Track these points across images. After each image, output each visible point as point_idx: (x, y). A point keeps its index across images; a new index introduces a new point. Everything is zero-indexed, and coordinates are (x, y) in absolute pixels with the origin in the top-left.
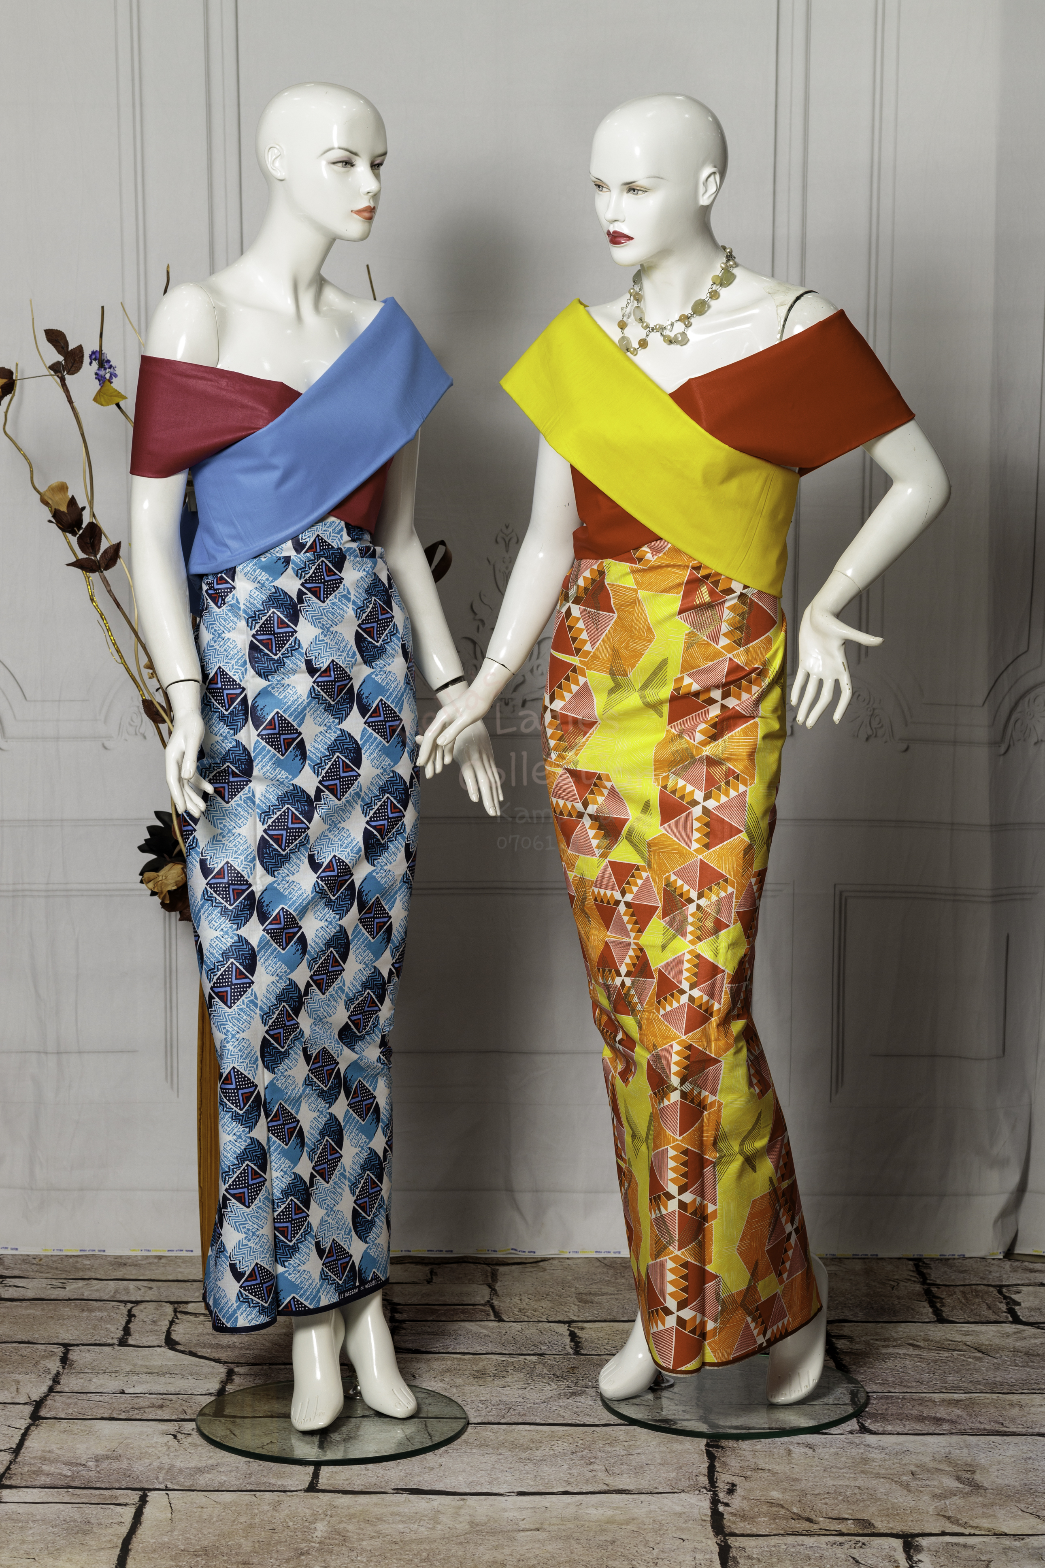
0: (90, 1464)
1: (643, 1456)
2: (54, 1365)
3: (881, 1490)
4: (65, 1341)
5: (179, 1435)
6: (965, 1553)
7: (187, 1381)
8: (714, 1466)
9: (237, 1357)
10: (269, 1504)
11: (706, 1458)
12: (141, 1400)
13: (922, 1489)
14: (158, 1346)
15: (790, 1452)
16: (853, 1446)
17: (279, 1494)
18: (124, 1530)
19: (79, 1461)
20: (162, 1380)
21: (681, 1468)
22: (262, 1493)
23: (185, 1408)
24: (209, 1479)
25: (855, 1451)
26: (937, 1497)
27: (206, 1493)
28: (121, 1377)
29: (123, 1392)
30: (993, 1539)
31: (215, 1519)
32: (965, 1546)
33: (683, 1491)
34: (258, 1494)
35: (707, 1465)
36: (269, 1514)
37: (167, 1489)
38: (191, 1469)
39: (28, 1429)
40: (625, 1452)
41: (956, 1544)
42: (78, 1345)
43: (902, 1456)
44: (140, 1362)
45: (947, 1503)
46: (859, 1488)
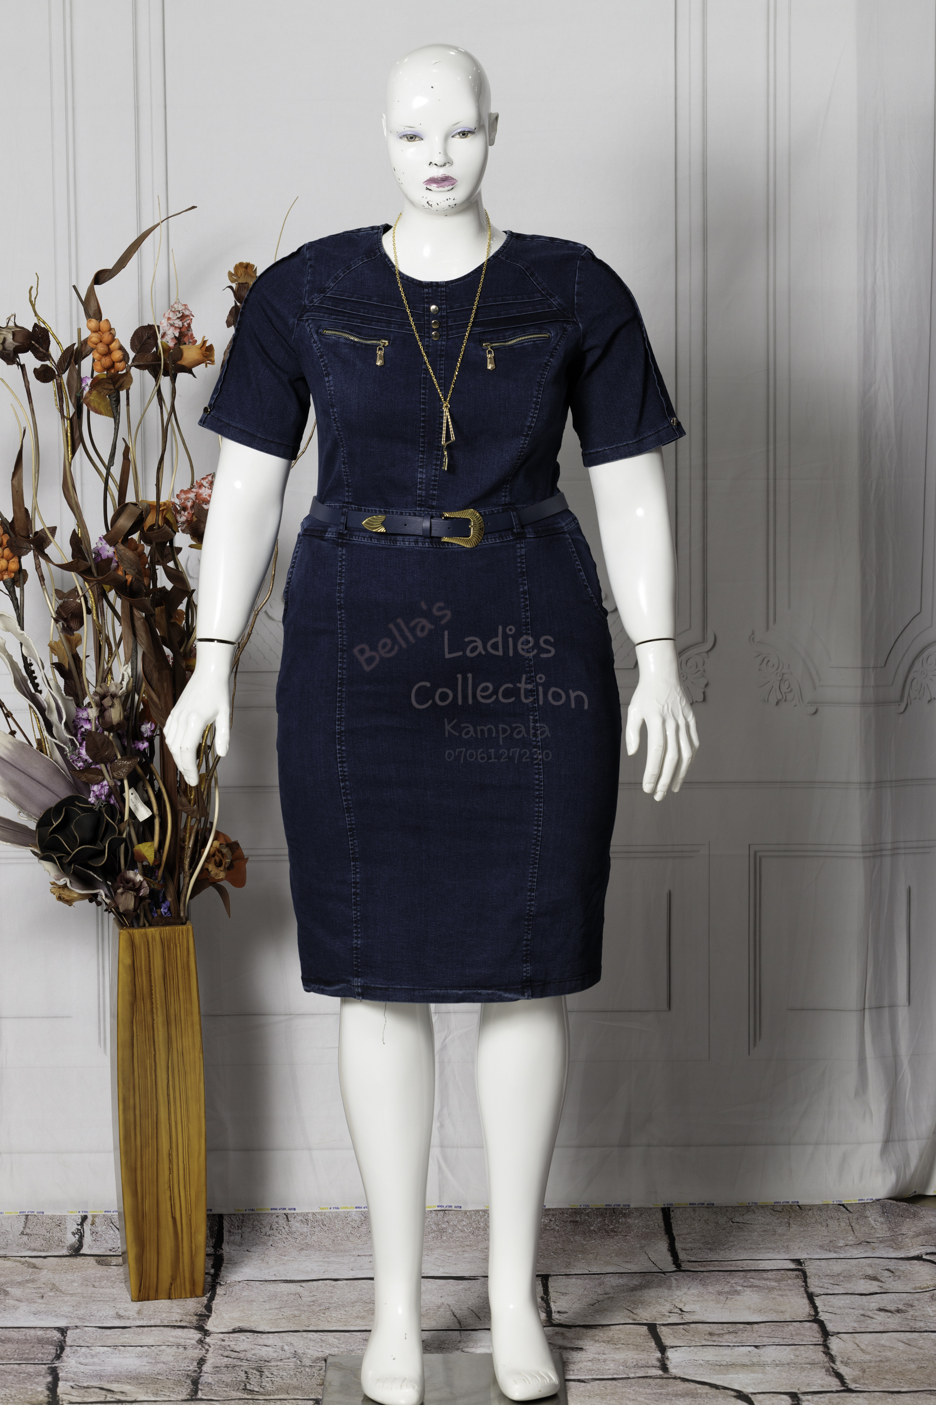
0: (739, 1288)
1: (268, 1307)
2: (843, 1370)
3: (76, 1284)
4: (854, 1395)
5: (680, 1312)
6: (37, 1244)
7: (703, 1358)
8: (208, 1301)
9: (667, 1385)
10: (575, 1266)
11: (214, 1307)
12: (735, 1340)
13: (43, 1286)
14: (755, 1394)
15: (139, 1312)
16: (80, 1316)
17: (570, 1273)
18: (678, 1245)
19: (751, 1289)
20: (728, 1359)
21: (237, 1299)
22: (584, 1273)
23: (687, 1334)
24: (632, 1280)
25: (81, 1312)
26: (33, 1281)
27: (629, 1271)
28: (769, 1360)
29: (756, 1347)
30: (9, 1254)
31: (613, 1255)
32: (35, 1250)
33: (239, 1282)
34: (587, 1272)
35: (214, 1302)
36: (572, 1260)
37: (664, 1273)
38: (653, 1287)
39: (817, 1313)
40: (282, 1310)
41: (41, 1251)
42: (837, 1392)
43: (43, 1309)
44: (760, 1376)
45: (28, 1277)
46: (94, 1286)
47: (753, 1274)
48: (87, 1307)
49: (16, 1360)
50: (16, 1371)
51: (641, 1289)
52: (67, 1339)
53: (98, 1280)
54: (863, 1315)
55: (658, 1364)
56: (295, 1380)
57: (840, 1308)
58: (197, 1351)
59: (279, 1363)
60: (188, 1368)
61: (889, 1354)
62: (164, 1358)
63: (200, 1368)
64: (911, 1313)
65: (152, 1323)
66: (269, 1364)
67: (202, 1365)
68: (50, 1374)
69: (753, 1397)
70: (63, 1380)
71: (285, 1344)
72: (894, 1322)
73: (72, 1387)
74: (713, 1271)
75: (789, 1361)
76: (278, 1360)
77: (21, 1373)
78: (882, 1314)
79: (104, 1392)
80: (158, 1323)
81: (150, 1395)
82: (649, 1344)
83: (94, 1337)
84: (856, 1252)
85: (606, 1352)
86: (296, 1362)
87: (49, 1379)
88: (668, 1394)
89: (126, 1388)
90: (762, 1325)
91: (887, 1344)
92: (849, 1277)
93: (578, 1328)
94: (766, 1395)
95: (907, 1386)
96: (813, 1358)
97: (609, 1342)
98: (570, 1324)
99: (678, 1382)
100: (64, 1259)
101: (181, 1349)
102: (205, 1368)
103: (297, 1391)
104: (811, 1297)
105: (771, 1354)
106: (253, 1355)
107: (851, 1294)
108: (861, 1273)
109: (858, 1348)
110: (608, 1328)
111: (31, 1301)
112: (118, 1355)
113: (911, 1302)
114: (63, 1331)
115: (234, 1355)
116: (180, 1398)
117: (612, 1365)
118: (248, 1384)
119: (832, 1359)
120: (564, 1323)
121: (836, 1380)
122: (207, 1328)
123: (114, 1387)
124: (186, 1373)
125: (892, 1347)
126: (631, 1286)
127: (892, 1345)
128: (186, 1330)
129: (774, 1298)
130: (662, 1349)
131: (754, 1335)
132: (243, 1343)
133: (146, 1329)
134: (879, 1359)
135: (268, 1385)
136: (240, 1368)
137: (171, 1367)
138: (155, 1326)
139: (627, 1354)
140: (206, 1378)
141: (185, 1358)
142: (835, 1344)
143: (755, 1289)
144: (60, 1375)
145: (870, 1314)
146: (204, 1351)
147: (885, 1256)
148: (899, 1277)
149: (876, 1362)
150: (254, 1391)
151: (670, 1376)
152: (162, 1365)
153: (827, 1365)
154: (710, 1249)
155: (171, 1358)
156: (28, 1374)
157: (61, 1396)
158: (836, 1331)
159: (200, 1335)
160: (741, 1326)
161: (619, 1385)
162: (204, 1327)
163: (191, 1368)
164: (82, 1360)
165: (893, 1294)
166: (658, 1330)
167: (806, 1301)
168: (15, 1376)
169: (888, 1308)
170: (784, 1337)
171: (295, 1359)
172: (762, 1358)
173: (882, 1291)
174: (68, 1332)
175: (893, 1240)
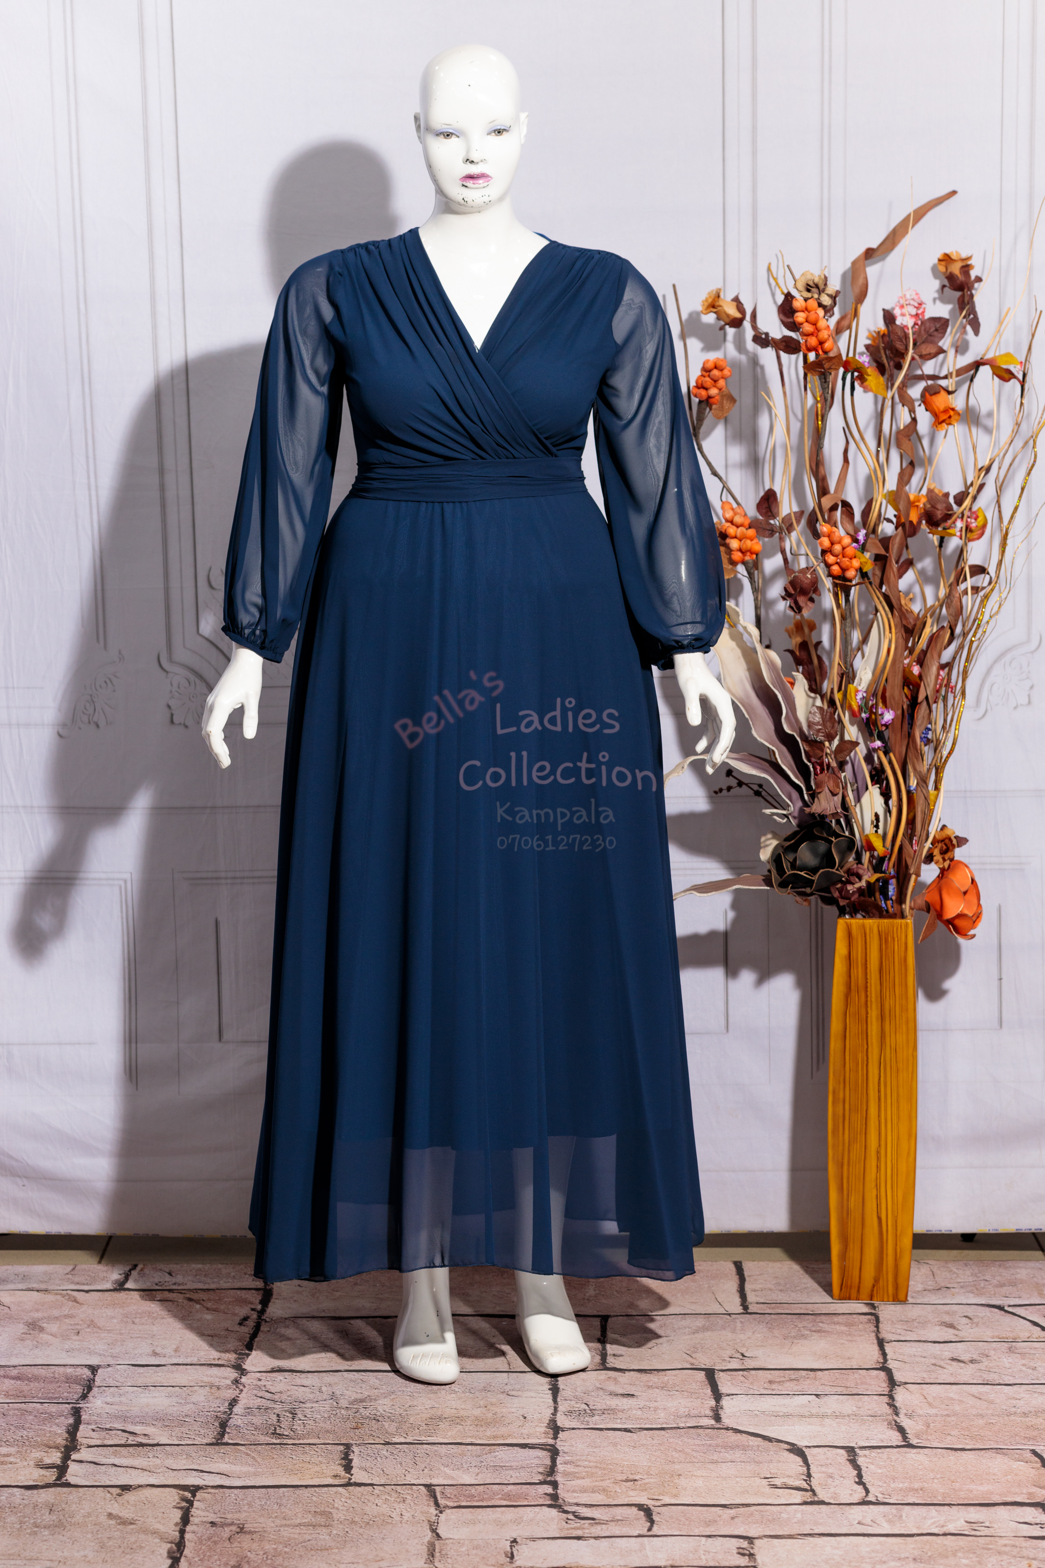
0: (808, 1332)
5: (741, 1357)
7: (759, 1408)
9: (718, 1436)
12: (795, 1388)
14: (809, 1447)
16: (114, 1354)
18: (748, 1286)
19: (819, 1334)
20: (785, 1410)
27: (694, 1312)
28: (829, 1412)
29: (817, 1395)
31: (679, 1295)
33: (286, 1319)
35: (256, 1339)
38: (715, 1330)
39: (885, 1360)
42: (898, 1447)
43: (78, 1346)
44: (818, 1428)
45: (67, 1312)
47: (823, 1317)
48: (122, 1345)
49: (40, 1398)
50: (38, 1410)
51: (704, 1332)
52: (97, 1378)
53: (139, 1316)
54: (933, 1365)
55: (711, 1414)
56: (328, 1423)
57: (911, 1356)
58: (230, 1391)
59: (314, 1405)
60: (219, 1409)
61: (957, 1408)
62: (194, 1398)
63: (230, 1409)
64: (986, 1364)
65: (189, 1361)
66: (304, 1406)
67: (233, 1406)
68: (73, 1415)
69: (807, 1451)
70: (85, 1424)
71: (323, 1385)
72: (967, 1373)
73: (94, 1430)
74: (781, 1314)
75: (850, 1412)
76: (314, 1402)
77: (42, 1413)
78: (955, 1363)
79: (126, 1435)
80: (195, 1361)
81: (174, 1438)
82: (705, 1391)
83: (126, 1375)
84: (934, 1297)
85: (659, 1399)
86: (332, 1404)
87: (71, 1421)
88: (717, 1446)
89: (149, 1430)
90: (826, 1372)
91: (956, 1397)
92: (924, 1323)
93: (632, 1373)
94: (821, 1449)
95: (972, 1443)
96: (876, 1410)
97: (662, 1388)
98: (625, 1368)
99: (730, 1433)
100: (107, 1294)
101: (214, 1390)
102: (237, 1409)
103: (328, 1434)
104: (881, 1343)
105: (833, 1404)
106: (288, 1396)
107: (924, 1341)
108: (937, 1320)
109: (925, 1400)
110: (664, 1373)
111: (65, 1337)
112: (147, 1395)
113: (987, 1351)
114: (94, 1369)
115: (268, 1395)
116: (205, 1441)
117: (662, 1414)
118: (278, 1428)
119: (896, 1411)
120: (618, 1367)
121: (898, 1434)
122: (244, 1367)
123: (138, 1429)
124: (216, 1414)
125: (960, 1401)
126: (694, 1328)
127: (961, 1398)
128: (222, 1368)
129: (842, 1344)
130: (717, 1396)
131: (817, 1383)
132: (280, 1383)
133: (181, 1367)
134: (946, 1413)
135: (299, 1428)
136: (272, 1410)
137: (201, 1408)
138: (191, 1365)
139: (680, 1401)
140: (235, 1420)
141: (217, 1398)
142: (900, 1395)
143: (823, 1334)
144: (83, 1417)
145: (942, 1363)
146: (238, 1391)
147: (964, 1302)
148: (977, 1324)
149: (942, 1415)
150: (284, 1435)
151: (721, 1427)
152: (192, 1405)
153: (890, 1417)
154: (781, 1291)
155: (202, 1398)
156: (51, 1416)
157: (79, 1440)
158: (903, 1381)
159: (237, 1375)
160: (804, 1373)
161: (667, 1435)
162: (241, 1366)
163: (222, 1409)
164: (109, 1400)
165: (968, 1343)
166: (716, 1376)
167: (876, 1348)
168: (35, 1416)
169: (962, 1358)
170: (848, 1385)
171: (331, 1401)
172: (821, 1409)
173: (957, 1340)
174: (99, 1371)
175: (975, 1285)
